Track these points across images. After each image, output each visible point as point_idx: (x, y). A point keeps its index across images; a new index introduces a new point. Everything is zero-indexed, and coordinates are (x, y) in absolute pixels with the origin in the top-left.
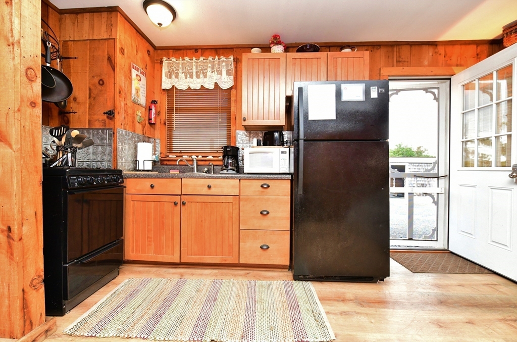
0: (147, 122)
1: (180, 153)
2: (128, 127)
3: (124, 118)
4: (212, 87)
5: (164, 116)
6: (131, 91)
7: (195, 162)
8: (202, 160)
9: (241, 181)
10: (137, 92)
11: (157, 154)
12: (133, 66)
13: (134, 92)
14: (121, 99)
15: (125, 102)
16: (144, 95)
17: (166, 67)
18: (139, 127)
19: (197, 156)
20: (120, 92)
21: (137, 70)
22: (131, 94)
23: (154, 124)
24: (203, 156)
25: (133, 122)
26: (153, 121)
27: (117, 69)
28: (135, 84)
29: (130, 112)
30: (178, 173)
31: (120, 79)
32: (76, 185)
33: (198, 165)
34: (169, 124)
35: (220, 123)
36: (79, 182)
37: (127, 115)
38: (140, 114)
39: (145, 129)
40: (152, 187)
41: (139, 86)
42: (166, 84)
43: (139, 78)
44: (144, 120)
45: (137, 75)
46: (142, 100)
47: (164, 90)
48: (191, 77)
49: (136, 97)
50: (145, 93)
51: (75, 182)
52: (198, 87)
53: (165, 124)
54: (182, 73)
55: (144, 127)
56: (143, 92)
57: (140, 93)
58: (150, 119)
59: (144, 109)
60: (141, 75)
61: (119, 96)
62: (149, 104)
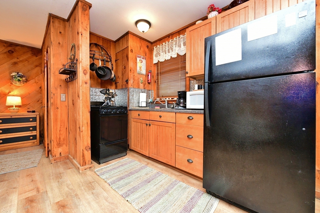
0: (147, 83)
1: (162, 97)
2: (135, 86)
3: (133, 82)
4: (176, 56)
5: (155, 78)
6: (137, 69)
7: (166, 102)
8: (171, 101)
9: (176, 114)
10: (140, 68)
11: (153, 98)
12: (138, 56)
13: (138, 69)
14: (131, 73)
15: (133, 75)
16: (144, 69)
17: (156, 51)
18: (141, 85)
19: (169, 99)
20: (130, 70)
21: (140, 57)
22: (137, 70)
23: (150, 83)
24: (172, 99)
25: (138, 83)
26: (149, 82)
27: (129, 60)
28: (139, 64)
29: (136, 78)
30: (159, 108)
31: (131, 64)
32: (104, 113)
33: (168, 104)
34: (157, 82)
35: (180, 77)
36: (105, 112)
37: (135, 80)
38: (142, 79)
39: (145, 86)
40: (139, 115)
41: (142, 65)
42: (155, 61)
43: (141, 61)
44: (145, 81)
45: (140, 60)
46: (144, 72)
47: (155, 64)
48: (166, 53)
49: (140, 71)
50: (145, 68)
51: (104, 111)
52: (169, 58)
53: (155, 82)
54: (162, 52)
55: (145, 85)
56: (144, 68)
57: (142, 68)
58: (148, 81)
59: (145, 76)
60: (142, 60)
61: (130, 72)
62: (147, 73)
